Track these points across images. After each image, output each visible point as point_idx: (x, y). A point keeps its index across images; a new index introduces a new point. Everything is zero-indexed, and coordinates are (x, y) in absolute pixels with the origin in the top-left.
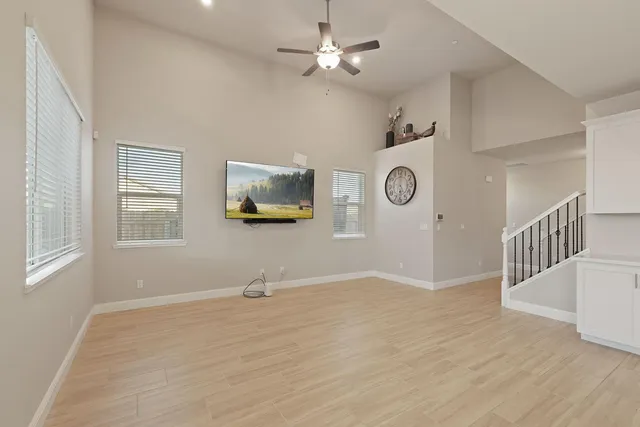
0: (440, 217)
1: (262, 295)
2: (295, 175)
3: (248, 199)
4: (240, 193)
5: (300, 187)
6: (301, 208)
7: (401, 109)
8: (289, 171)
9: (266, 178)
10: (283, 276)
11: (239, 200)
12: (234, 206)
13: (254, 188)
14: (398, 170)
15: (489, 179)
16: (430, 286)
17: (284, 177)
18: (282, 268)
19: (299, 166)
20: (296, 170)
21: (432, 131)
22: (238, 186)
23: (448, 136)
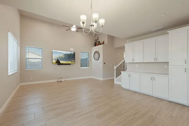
0: (104, 63)
1: (62, 81)
2: (70, 54)
3: (58, 60)
4: (56, 58)
5: (72, 57)
6: (72, 62)
7: (98, 37)
8: (69, 53)
9: (63, 55)
10: (67, 77)
11: (55, 60)
12: (54, 61)
13: (59, 57)
14: (96, 52)
15: (119, 54)
16: (102, 79)
17: (67, 54)
18: (67, 76)
19: (71, 51)
20: (71, 53)
21: (103, 43)
22: (55, 56)
23: (107, 44)
